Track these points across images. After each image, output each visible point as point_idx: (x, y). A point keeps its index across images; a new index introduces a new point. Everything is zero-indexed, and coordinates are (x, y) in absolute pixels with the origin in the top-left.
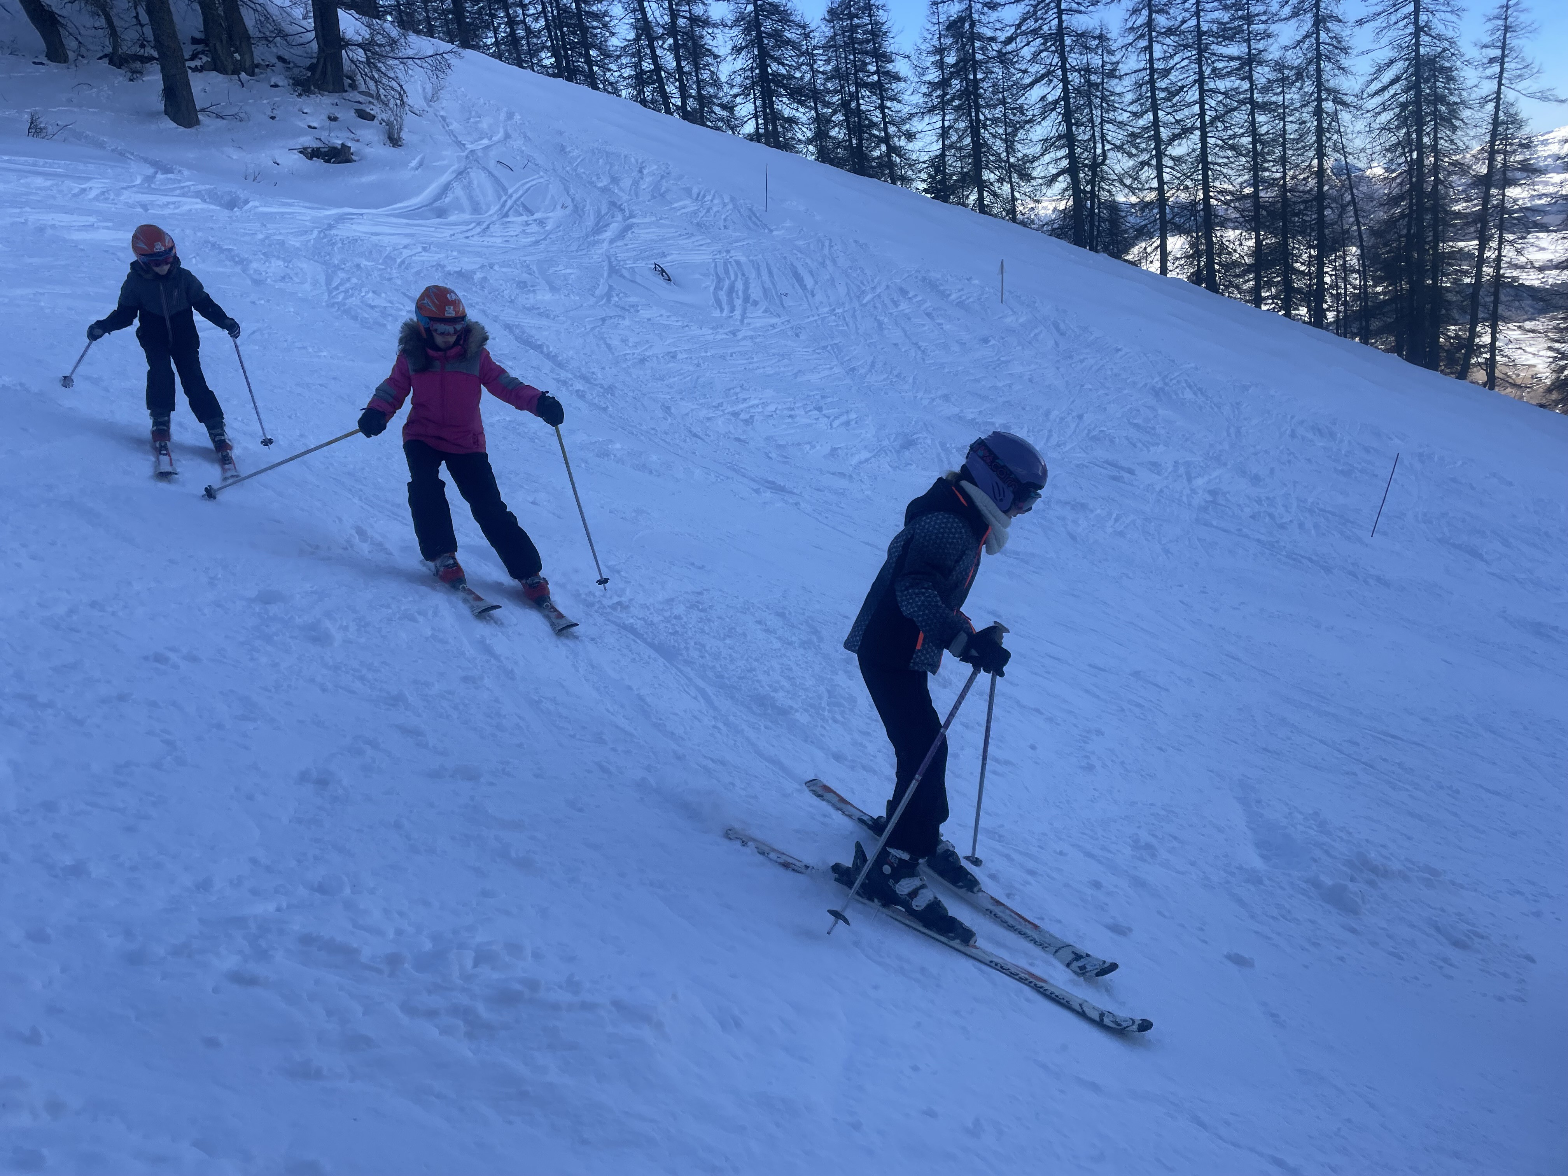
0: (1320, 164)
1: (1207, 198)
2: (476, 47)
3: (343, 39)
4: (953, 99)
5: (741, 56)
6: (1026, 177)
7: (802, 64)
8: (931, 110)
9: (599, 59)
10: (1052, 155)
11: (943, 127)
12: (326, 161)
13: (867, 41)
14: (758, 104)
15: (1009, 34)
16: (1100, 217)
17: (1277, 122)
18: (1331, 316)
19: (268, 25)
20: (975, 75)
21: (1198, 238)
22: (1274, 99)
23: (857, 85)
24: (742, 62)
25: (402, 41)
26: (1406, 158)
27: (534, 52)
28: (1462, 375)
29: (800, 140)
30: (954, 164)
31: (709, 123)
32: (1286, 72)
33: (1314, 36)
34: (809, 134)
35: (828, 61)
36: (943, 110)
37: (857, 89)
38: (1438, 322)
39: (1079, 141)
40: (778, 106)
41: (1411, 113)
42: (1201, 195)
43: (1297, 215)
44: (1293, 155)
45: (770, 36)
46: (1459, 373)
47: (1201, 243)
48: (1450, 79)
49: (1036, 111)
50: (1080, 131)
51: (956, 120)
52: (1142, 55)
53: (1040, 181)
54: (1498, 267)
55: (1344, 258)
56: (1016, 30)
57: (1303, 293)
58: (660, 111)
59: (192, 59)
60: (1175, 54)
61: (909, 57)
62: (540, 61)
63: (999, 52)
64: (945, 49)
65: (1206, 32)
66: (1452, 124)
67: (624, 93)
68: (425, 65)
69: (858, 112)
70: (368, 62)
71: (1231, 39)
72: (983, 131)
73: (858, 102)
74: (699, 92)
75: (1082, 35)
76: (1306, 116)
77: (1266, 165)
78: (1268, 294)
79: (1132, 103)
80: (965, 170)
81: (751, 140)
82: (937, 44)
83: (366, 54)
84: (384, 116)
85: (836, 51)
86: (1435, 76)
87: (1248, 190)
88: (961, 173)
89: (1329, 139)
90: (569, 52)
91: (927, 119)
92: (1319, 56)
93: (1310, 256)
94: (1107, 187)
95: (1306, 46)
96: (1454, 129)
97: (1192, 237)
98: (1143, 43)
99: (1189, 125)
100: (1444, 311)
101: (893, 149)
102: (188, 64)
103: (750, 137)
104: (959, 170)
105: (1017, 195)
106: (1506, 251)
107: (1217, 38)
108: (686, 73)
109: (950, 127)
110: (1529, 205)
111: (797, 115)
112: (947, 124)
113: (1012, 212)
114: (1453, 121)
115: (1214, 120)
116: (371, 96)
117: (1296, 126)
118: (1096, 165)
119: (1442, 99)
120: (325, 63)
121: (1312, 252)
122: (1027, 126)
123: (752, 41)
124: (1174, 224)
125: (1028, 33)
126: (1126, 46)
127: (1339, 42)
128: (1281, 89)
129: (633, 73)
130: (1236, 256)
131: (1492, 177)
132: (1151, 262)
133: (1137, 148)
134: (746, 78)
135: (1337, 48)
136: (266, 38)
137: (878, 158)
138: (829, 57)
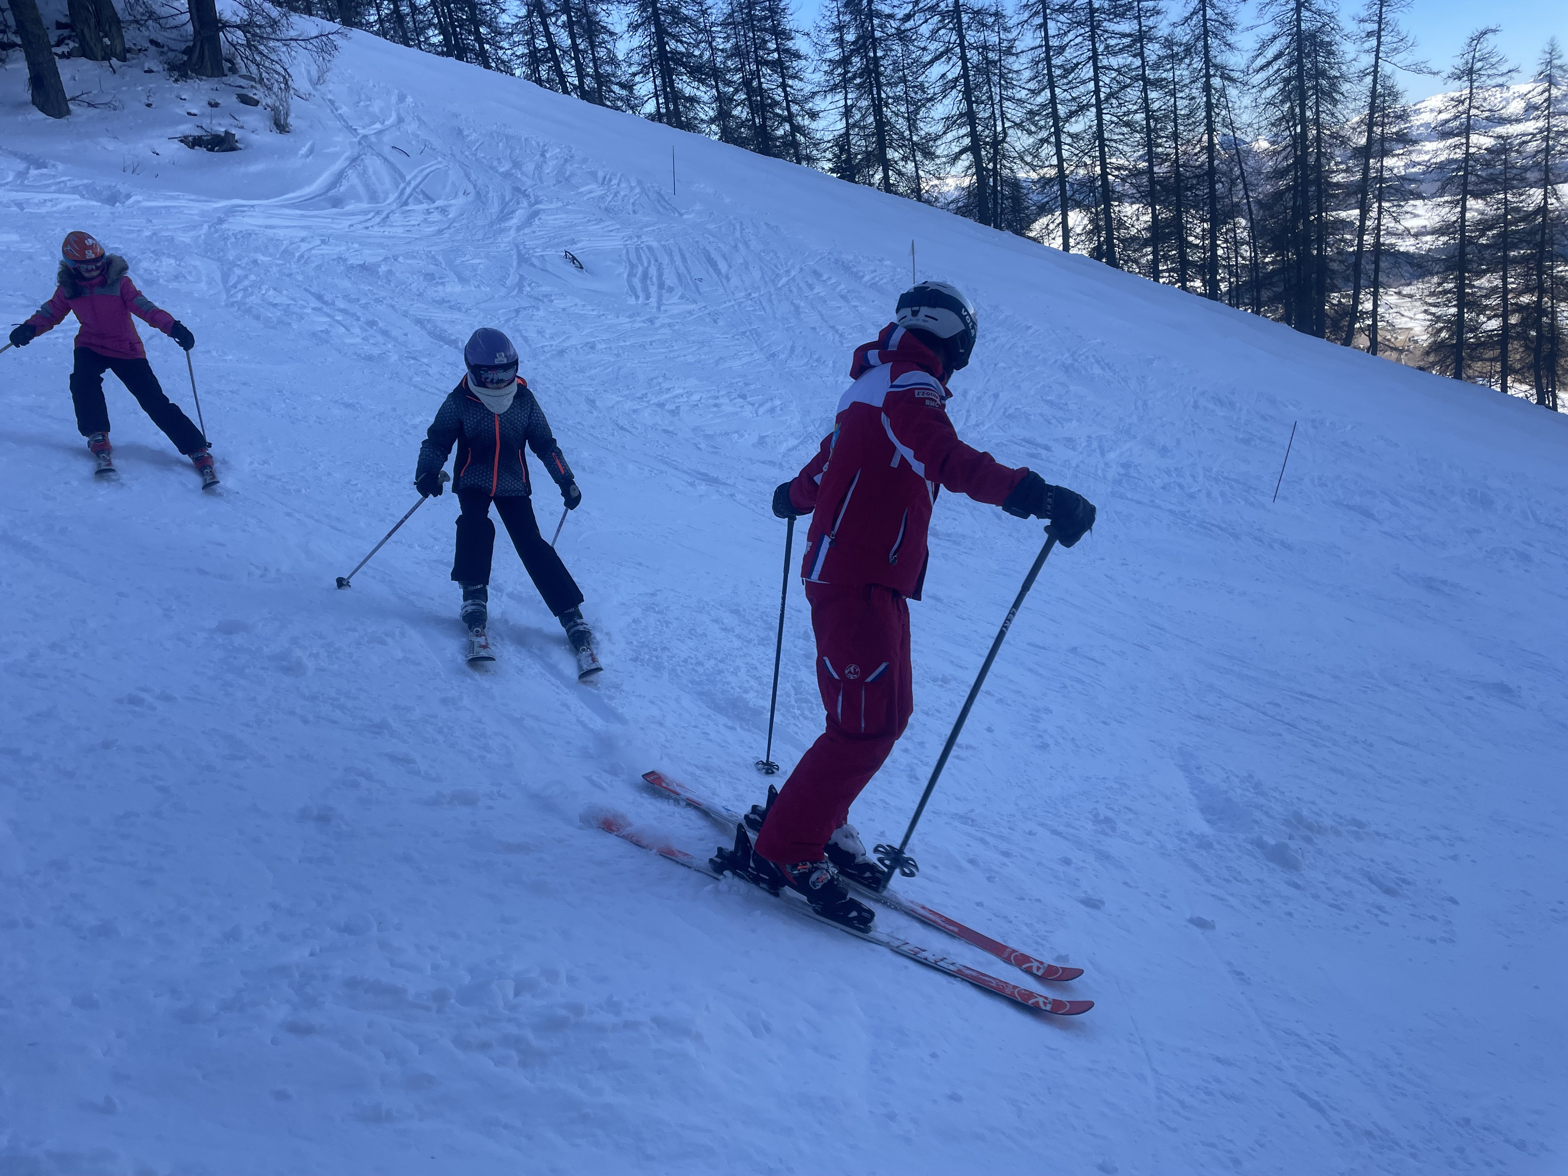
0: (1210, 139)
1: (1104, 174)
2: (360, 25)
3: (220, 21)
4: (854, 77)
5: (638, 34)
6: (929, 155)
7: (701, 42)
8: (833, 89)
9: (489, 36)
10: (954, 133)
11: (846, 105)
12: (209, 150)
13: (766, 18)
14: (657, 83)
15: (907, 11)
16: (1003, 195)
17: (1168, 98)
18: (1224, 287)
19: (139, 8)
20: (875, 53)
21: (1097, 214)
22: (1164, 75)
23: (758, 63)
24: (639, 39)
25: (284, 21)
26: (1290, 132)
27: (420, 30)
28: (1347, 342)
29: (702, 120)
30: (858, 143)
31: (608, 103)
32: (1175, 48)
33: (1201, 12)
34: (712, 113)
35: (727, 38)
36: (845, 88)
37: (757, 67)
38: (1323, 291)
39: (980, 119)
40: (679, 85)
41: (1294, 87)
42: (1098, 170)
43: (1190, 189)
44: (1184, 131)
45: (666, 12)
46: (1344, 340)
47: (1100, 219)
48: (1330, 53)
49: (936, 89)
50: (981, 108)
51: (858, 99)
52: (1038, 31)
53: (944, 159)
54: (1378, 236)
55: (1235, 231)
56: (914, 7)
57: (1197, 266)
58: (556, 91)
59: (58, 44)
60: (1069, 31)
61: (808, 34)
62: (427, 39)
63: (898, 29)
64: (844, 26)
65: (1098, 9)
66: (1333, 97)
67: (518, 72)
68: (309, 46)
69: (760, 90)
70: (249, 45)
71: (1122, 15)
72: (885, 109)
73: (759, 80)
74: (596, 70)
75: (978, 12)
76: (1195, 92)
77: (1159, 141)
78: (1165, 267)
79: (1030, 80)
80: (869, 149)
81: (653, 120)
82: (836, 21)
83: (245, 36)
84: (269, 101)
85: (735, 28)
86: (1315, 51)
87: (1143, 165)
88: (866, 152)
89: (1218, 114)
90: (458, 29)
91: (829, 97)
92: (1206, 33)
93: (1204, 230)
94: (1008, 165)
95: (1194, 22)
96: (1335, 102)
97: (1092, 213)
98: (1038, 20)
99: (1085, 103)
100: (1329, 281)
101: (797, 128)
102: (54, 50)
103: (652, 117)
104: (864, 149)
105: (921, 173)
106: (1385, 221)
107: (1109, 15)
108: (582, 50)
109: (852, 106)
110: (1403, 173)
111: (698, 93)
112: (849, 102)
113: (917, 192)
114: (1334, 94)
115: (1109, 96)
116: (253, 80)
117: (1186, 102)
118: (996, 143)
119: (1322, 74)
120: (202, 46)
121: (1205, 226)
122: (929, 105)
123: (648, 18)
124: (1074, 200)
125: (926, 10)
126: (1022, 23)
127: (1225, 18)
128: (1171, 65)
129: (527, 51)
130: (1133, 231)
131: (1371, 148)
132: (1054, 239)
133: (1036, 125)
134: (644, 56)
135: (1223, 24)
136: (137, 22)
137: (782, 137)
138: (728, 35)
